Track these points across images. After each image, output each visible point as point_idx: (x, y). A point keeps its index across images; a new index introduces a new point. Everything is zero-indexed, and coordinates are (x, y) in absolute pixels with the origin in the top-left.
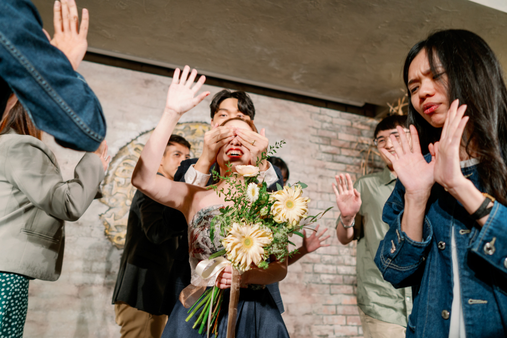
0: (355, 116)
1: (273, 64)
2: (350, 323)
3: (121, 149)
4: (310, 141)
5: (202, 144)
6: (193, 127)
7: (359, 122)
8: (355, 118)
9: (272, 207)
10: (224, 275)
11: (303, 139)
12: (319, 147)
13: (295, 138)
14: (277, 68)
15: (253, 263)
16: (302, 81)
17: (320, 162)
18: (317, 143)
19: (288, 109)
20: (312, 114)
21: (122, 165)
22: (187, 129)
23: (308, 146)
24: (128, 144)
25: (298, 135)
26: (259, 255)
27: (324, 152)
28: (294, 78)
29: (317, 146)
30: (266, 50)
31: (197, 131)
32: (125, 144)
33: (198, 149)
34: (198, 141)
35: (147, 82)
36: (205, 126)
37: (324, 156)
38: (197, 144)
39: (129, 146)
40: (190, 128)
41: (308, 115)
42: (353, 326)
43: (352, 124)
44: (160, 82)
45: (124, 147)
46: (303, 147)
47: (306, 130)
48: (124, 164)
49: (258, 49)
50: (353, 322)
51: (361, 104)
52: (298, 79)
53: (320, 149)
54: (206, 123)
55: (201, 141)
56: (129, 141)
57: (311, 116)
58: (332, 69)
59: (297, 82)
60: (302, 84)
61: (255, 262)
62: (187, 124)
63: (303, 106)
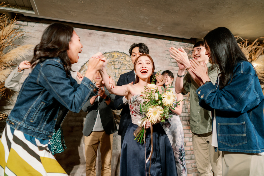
0: (186, 44)
1: (149, 23)
2: (186, 137)
3: (82, 67)
4: (166, 57)
5: (117, 62)
6: (113, 54)
7: (189, 47)
8: (186, 45)
9: (163, 100)
10: (147, 124)
11: (163, 57)
12: (170, 60)
13: (159, 56)
14: (151, 25)
15: (157, 120)
16: (162, 30)
17: (171, 67)
18: (169, 58)
19: (155, 42)
20: (166, 44)
21: (83, 74)
22: (110, 55)
23: (165, 60)
24: (85, 64)
25: (161, 55)
26: (159, 117)
27: (173, 62)
28: (159, 29)
29: (169, 59)
30: (146, 17)
31: (115, 56)
32: (83, 64)
33: (116, 65)
34: (116, 61)
35: (90, 34)
36: (118, 53)
37: (173, 64)
38: (115, 62)
39: (85, 65)
40: (111, 55)
41: (165, 45)
42: (187, 138)
43: (185, 48)
44: (96, 33)
45: (83, 65)
46: (163, 60)
47: (164, 52)
48: (84, 73)
49: (142, 17)
50: (187, 136)
51: (189, 38)
52: (160, 29)
53: (171, 61)
54: (118, 52)
55: (117, 60)
56: (85, 63)
57: (166, 45)
58: (176, 24)
59: (160, 30)
60: (162, 31)
61: (158, 120)
62: (110, 53)
63: (162, 40)
